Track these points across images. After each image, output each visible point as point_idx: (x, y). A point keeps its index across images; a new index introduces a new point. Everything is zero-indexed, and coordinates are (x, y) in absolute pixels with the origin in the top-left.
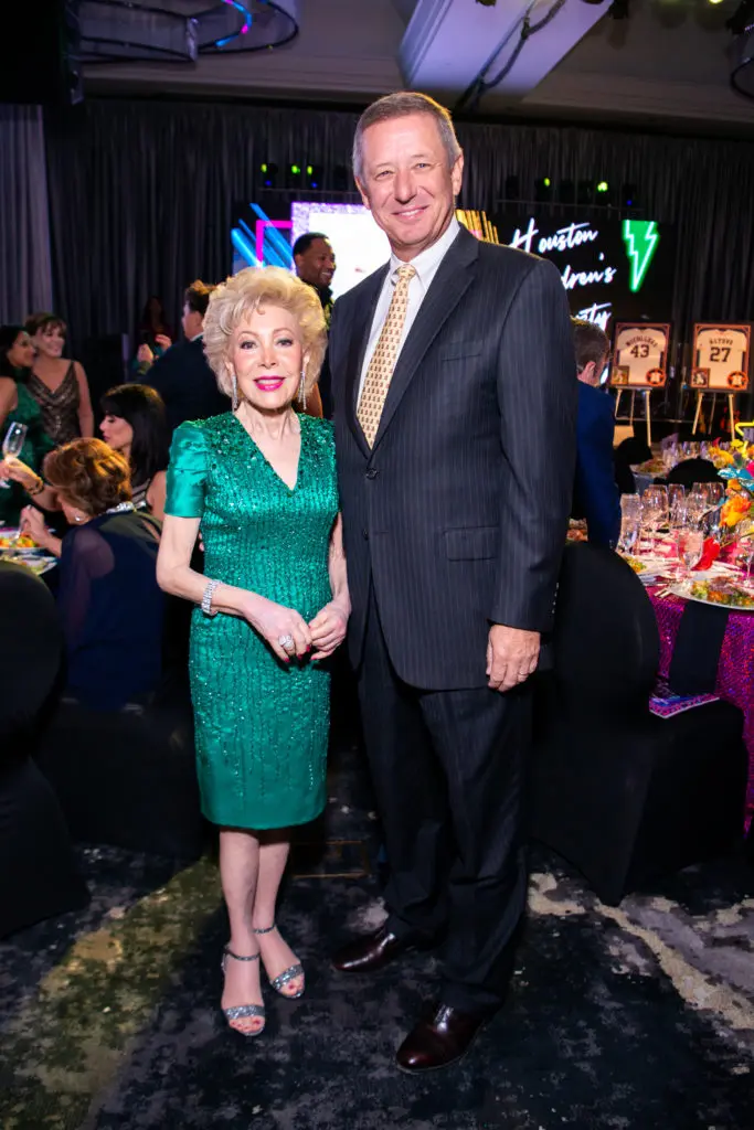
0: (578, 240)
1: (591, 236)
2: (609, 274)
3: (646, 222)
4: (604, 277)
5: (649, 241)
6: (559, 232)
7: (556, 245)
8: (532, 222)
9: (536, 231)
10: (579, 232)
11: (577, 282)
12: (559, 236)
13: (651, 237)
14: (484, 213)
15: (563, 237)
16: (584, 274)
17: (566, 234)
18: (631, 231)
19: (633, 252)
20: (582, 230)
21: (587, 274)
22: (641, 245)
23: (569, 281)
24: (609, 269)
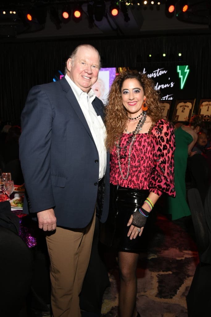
0: (160, 74)
1: (165, 72)
2: (172, 85)
3: (185, 66)
4: (171, 85)
5: (186, 72)
6: (154, 72)
7: (153, 76)
8: (144, 69)
9: (146, 72)
10: (161, 71)
11: (161, 88)
12: (154, 73)
13: (187, 71)
14: (128, 68)
15: (155, 73)
16: (163, 85)
17: (156, 72)
18: (179, 70)
19: (181, 76)
20: (162, 70)
21: (164, 85)
22: (184, 74)
23: (157, 88)
24: (172, 83)
